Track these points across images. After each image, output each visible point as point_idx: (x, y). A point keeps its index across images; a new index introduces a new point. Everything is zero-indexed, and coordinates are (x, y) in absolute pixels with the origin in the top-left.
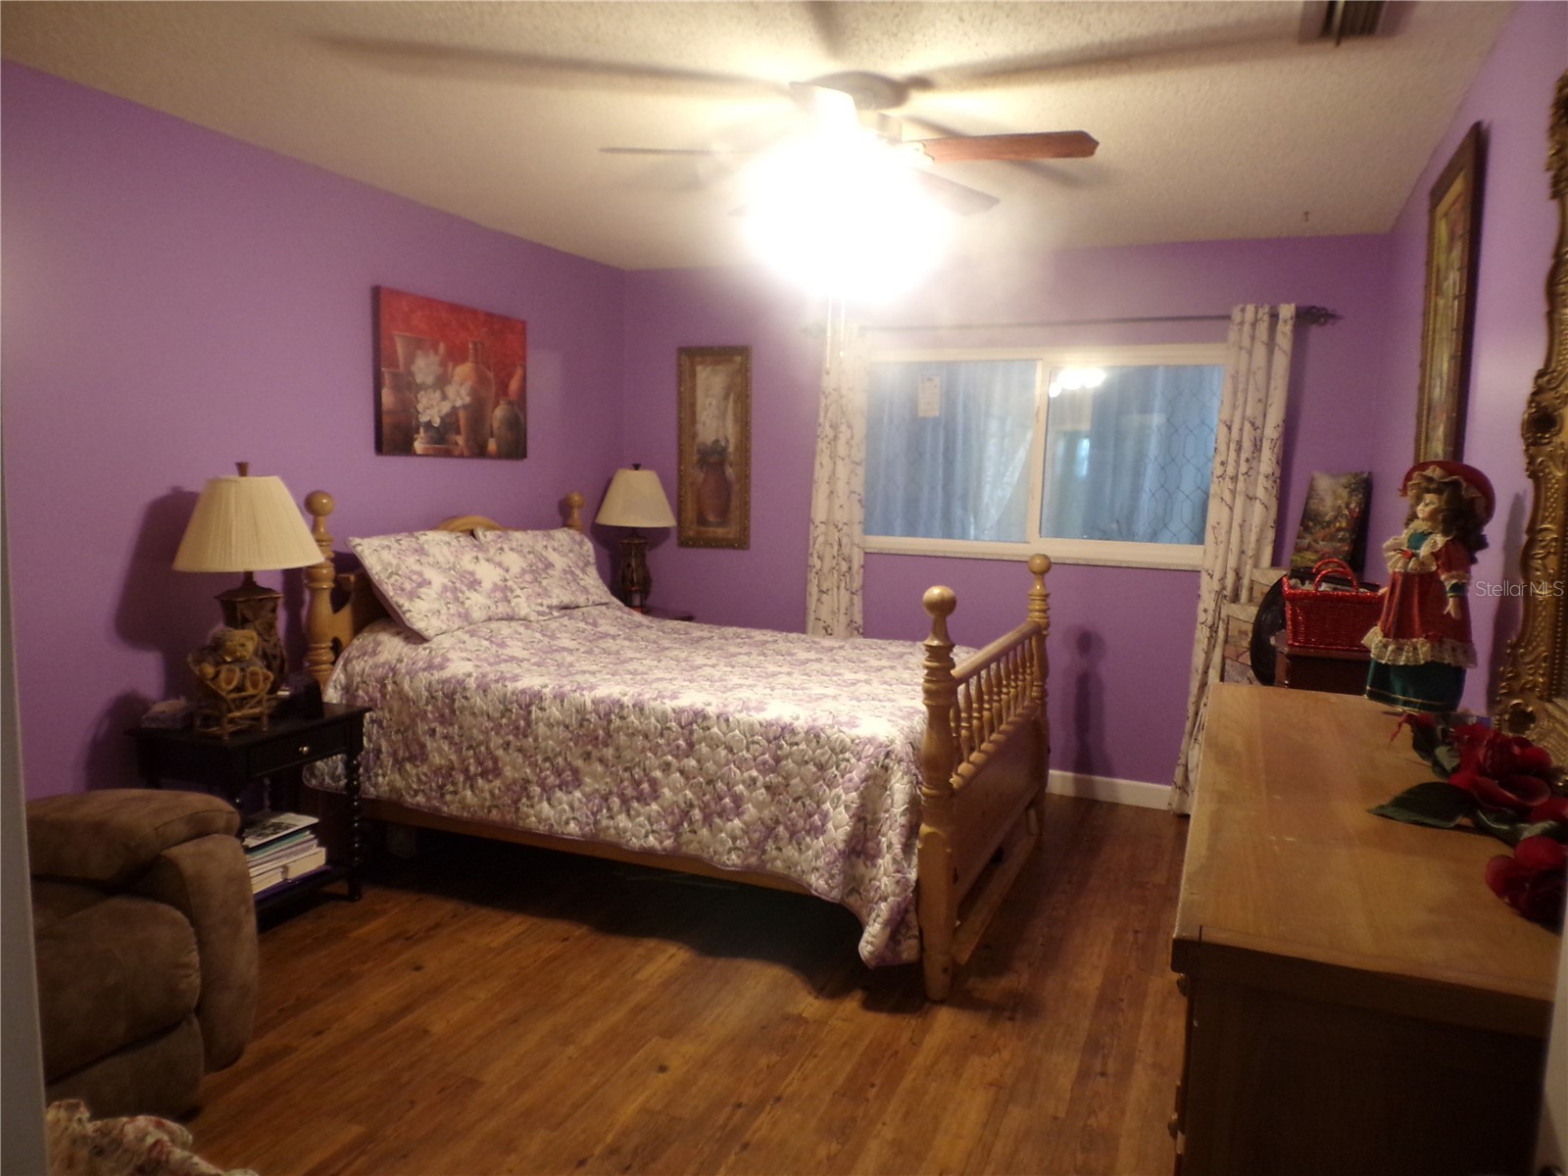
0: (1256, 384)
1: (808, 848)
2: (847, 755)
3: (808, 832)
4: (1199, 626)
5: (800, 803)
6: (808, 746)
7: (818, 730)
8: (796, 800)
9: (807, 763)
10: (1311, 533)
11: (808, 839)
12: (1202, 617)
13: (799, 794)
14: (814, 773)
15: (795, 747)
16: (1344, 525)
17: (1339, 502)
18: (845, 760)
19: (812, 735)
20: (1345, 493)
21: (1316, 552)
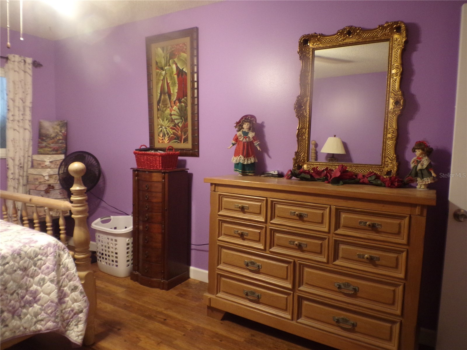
1: (26, 314)
2: (39, 257)
3: (24, 307)
4: (10, 180)
5: (15, 294)
6: (14, 261)
7: (17, 251)
8: (12, 294)
9: (15, 271)
10: (46, 141)
11: (24, 311)
13: (14, 289)
14: (21, 274)
15: (7, 265)
16: (61, 138)
17: (56, 130)
18: (39, 260)
19: (16, 255)
20: (58, 127)
21: (50, 148)
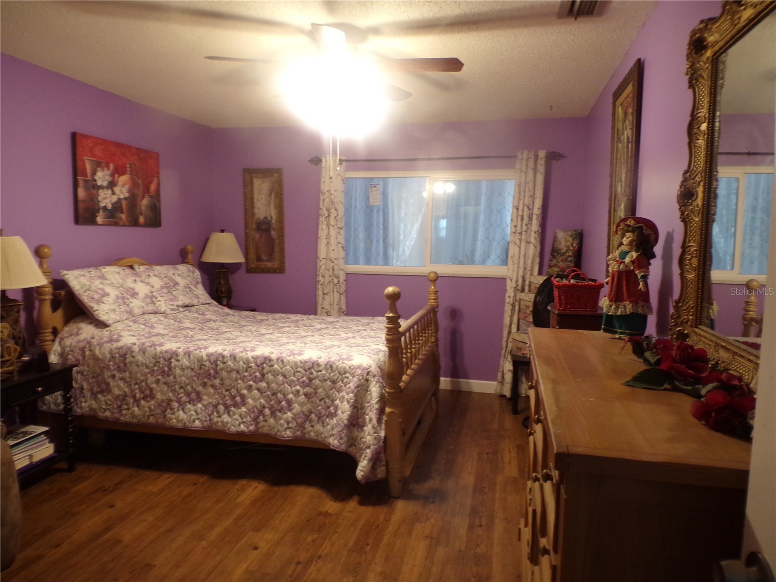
0: (529, 188)
1: (328, 424)
2: (347, 375)
3: (328, 416)
4: (507, 304)
5: (323, 401)
6: (326, 371)
7: (331, 363)
8: (321, 400)
9: (326, 380)
10: (556, 259)
11: (327, 420)
12: (507, 300)
13: (322, 397)
14: (330, 385)
15: (320, 373)
16: (571, 254)
17: (568, 244)
18: (346, 377)
19: (328, 366)
20: (570, 239)
21: (559, 267)
